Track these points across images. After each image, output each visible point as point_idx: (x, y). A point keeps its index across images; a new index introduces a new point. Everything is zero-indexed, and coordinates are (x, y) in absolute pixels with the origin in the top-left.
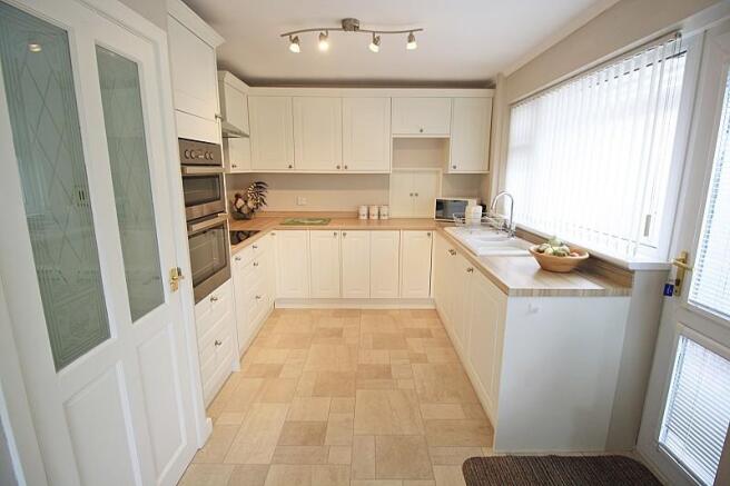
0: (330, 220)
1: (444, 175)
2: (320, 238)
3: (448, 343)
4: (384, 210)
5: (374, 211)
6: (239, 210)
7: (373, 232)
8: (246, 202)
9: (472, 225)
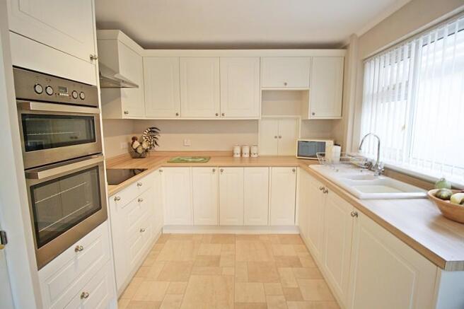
0: (210, 158)
1: (303, 121)
2: (201, 174)
3: (318, 275)
4: (254, 150)
5: (246, 150)
6: (136, 150)
7: (246, 168)
8: (141, 143)
9: (332, 163)
